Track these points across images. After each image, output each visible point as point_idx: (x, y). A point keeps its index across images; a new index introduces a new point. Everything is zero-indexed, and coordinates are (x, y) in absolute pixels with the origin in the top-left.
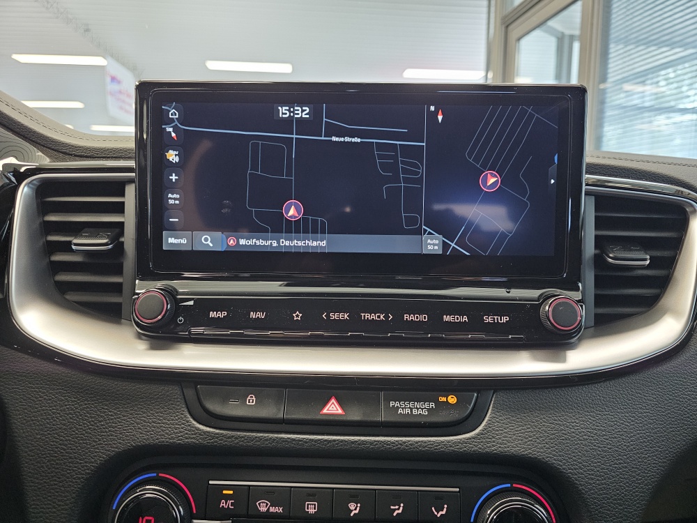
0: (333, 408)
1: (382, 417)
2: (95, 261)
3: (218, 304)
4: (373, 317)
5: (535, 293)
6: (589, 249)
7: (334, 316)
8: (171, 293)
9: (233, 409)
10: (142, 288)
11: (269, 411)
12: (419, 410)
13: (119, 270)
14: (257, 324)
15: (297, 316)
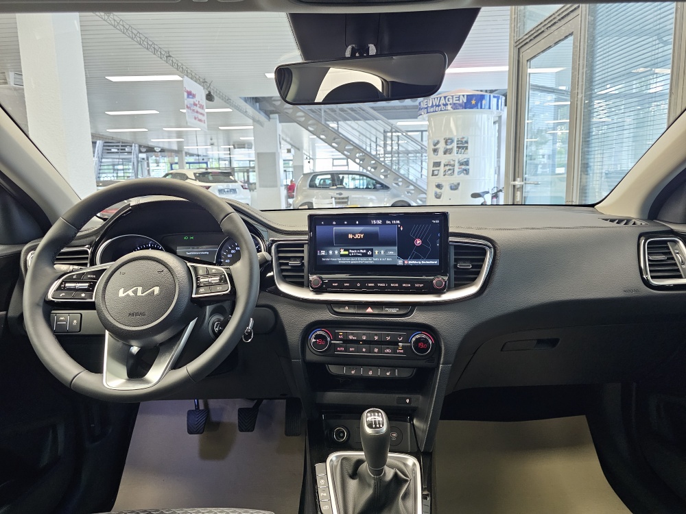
0: (369, 310)
1: (384, 312)
2: (295, 269)
3: (335, 281)
4: (381, 285)
5: (432, 278)
6: (452, 262)
7: (370, 285)
8: (321, 278)
9: (342, 310)
10: (311, 278)
11: (352, 311)
12: (394, 311)
13: (303, 271)
14: (347, 287)
15: (359, 285)
